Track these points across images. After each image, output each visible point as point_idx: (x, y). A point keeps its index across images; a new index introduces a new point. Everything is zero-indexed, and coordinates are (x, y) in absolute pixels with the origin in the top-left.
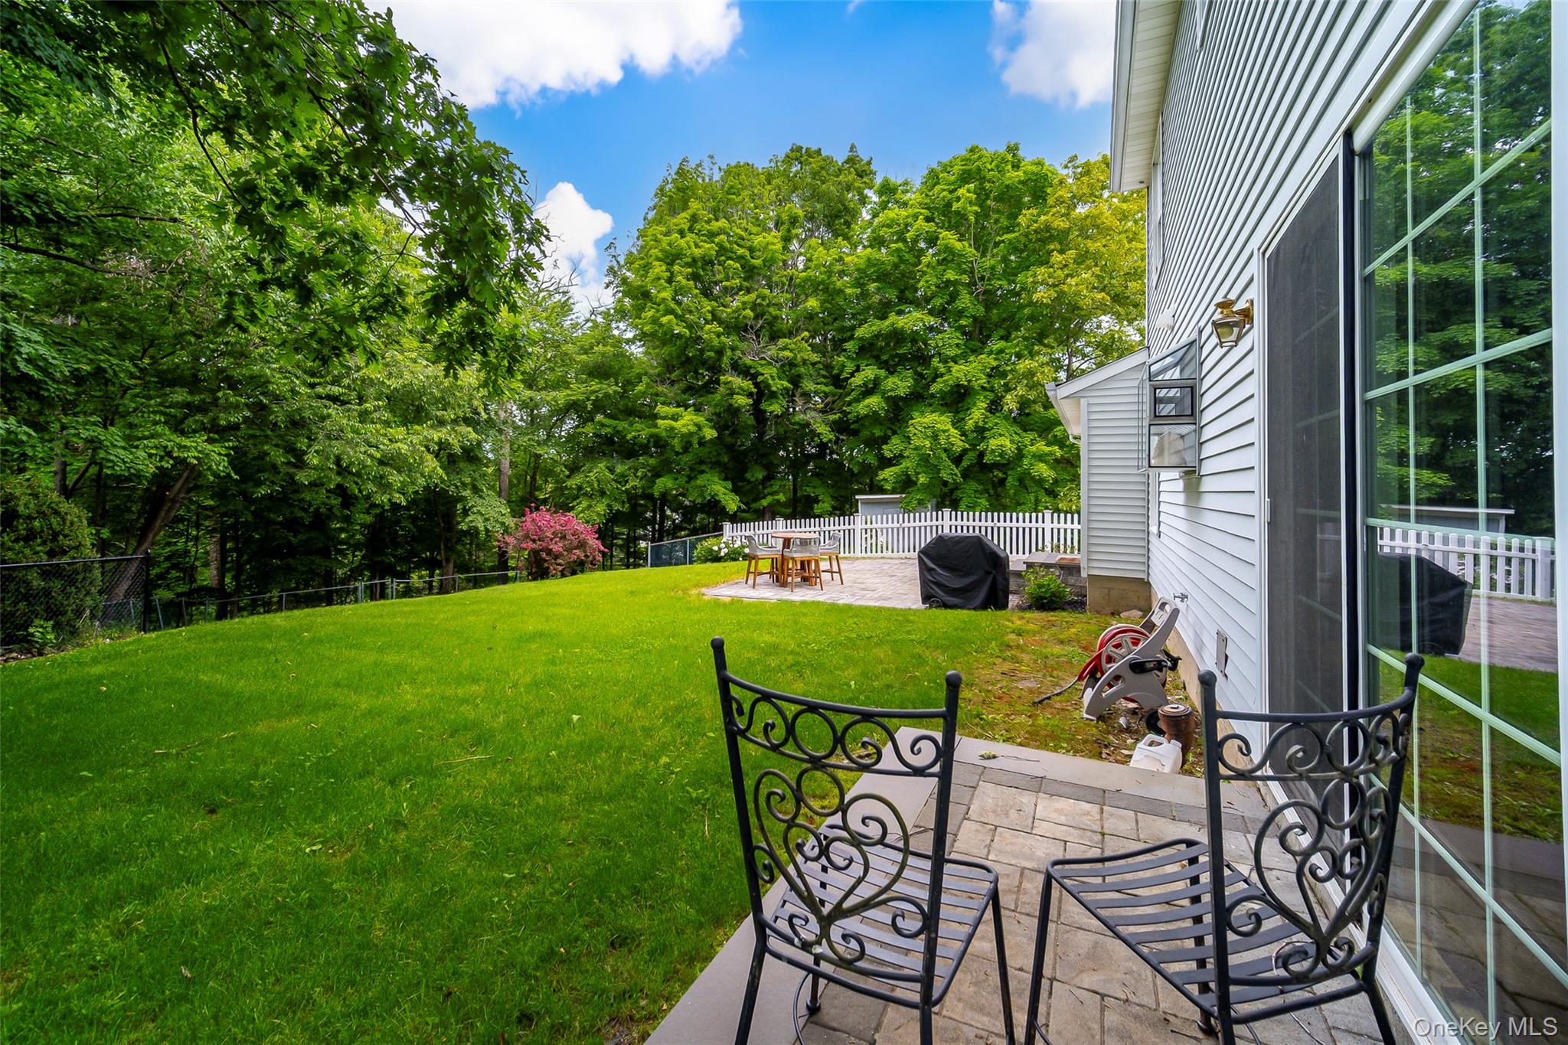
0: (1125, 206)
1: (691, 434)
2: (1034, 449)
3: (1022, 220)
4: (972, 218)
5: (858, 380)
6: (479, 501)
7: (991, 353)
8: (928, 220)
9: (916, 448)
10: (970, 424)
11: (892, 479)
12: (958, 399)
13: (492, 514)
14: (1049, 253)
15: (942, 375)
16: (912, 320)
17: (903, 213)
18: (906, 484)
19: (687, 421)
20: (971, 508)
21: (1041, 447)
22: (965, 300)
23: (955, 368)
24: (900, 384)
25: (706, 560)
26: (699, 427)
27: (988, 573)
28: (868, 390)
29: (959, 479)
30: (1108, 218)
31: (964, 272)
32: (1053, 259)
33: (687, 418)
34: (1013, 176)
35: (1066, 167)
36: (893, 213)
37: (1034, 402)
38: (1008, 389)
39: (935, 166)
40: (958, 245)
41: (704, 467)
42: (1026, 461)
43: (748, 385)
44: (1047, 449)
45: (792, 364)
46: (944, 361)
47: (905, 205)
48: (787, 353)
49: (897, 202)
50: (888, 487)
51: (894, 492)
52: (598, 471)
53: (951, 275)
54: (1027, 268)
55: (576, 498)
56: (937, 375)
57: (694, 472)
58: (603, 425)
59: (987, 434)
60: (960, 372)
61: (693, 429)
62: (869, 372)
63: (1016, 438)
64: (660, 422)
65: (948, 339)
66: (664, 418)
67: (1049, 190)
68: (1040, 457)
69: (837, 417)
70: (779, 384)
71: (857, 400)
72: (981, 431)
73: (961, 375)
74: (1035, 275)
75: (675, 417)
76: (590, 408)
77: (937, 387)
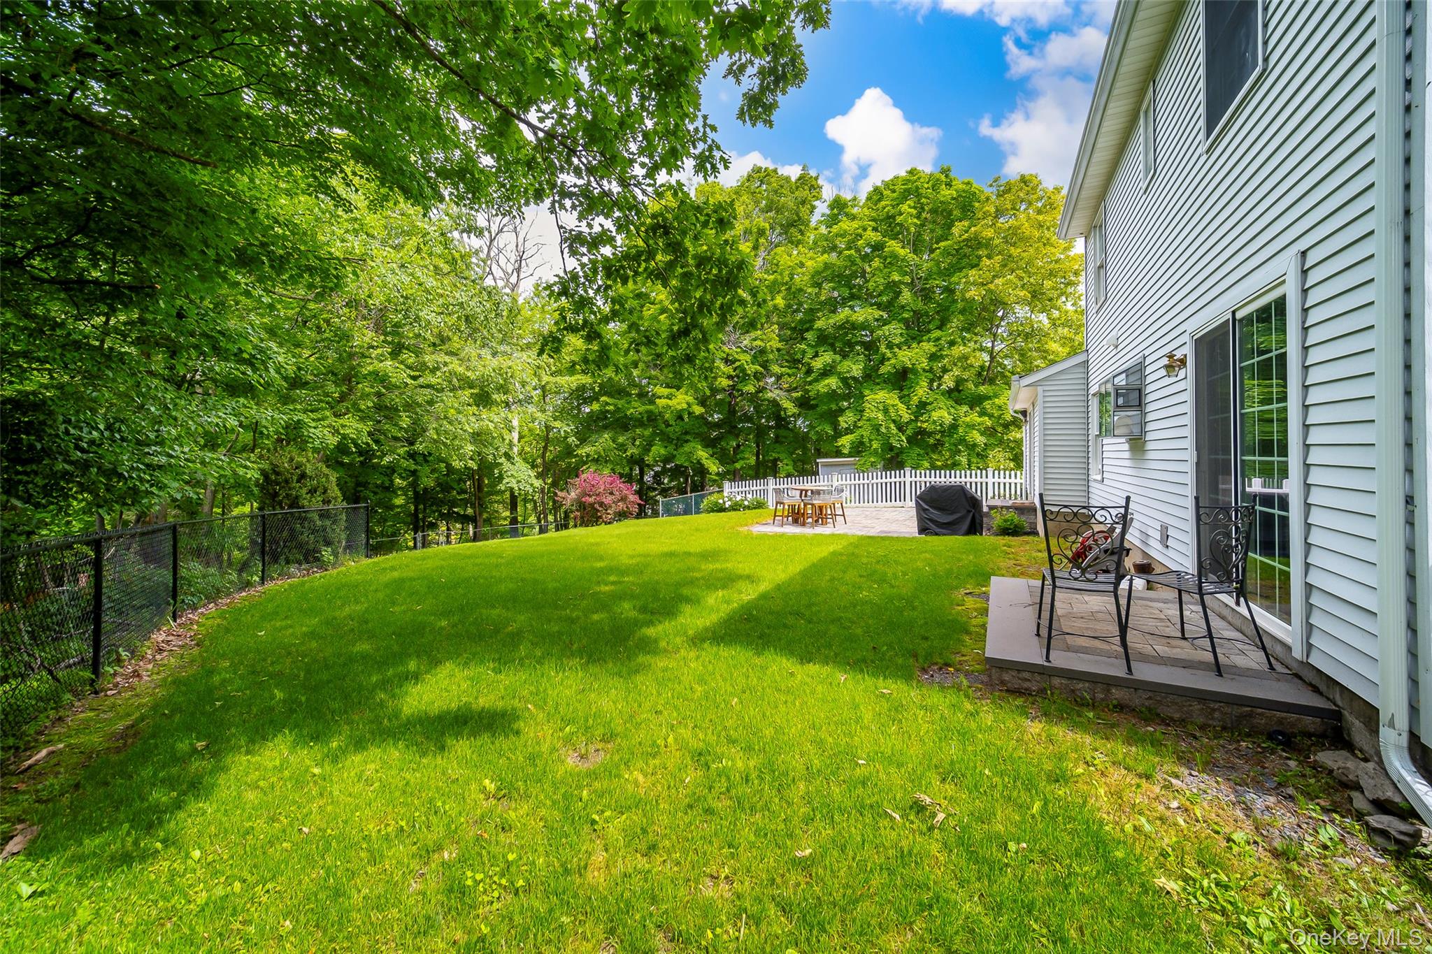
0: (1041, 218)
1: (683, 410)
2: (968, 419)
3: (956, 230)
4: (913, 229)
5: (818, 364)
6: (512, 467)
7: (929, 340)
8: (875, 229)
9: (869, 420)
10: (915, 400)
11: (848, 445)
12: (901, 379)
13: (522, 476)
14: (980, 257)
15: (889, 359)
16: (862, 313)
17: (855, 224)
18: (859, 449)
19: (681, 400)
21: (974, 417)
22: (906, 296)
23: (900, 353)
24: (855, 368)
25: (713, 511)
26: (689, 405)
27: (969, 511)
28: (826, 372)
29: (905, 444)
30: (1027, 229)
31: (906, 274)
32: (982, 264)
33: (680, 397)
34: (946, 193)
35: (991, 186)
36: (845, 225)
37: (967, 381)
38: (945, 370)
39: (879, 184)
40: (902, 252)
41: (688, 437)
42: (961, 430)
43: (728, 369)
44: (979, 420)
45: (762, 351)
46: (890, 346)
47: (853, 218)
48: (758, 343)
49: (847, 215)
50: (846, 451)
51: (850, 455)
52: (604, 441)
53: (896, 277)
54: (960, 270)
55: (585, 463)
56: (883, 360)
57: (680, 442)
58: (607, 404)
59: (929, 407)
60: (905, 357)
61: (685, 406)
62: (827, 357)
63: (952, 410)
64: (658, 401)
65: (894, 330)
66: (660, 397)
67: (977, 205)
68: (972, 426)
69: (799, 394)
70: (752, 368)
71: (816, 380)
72: (923, 405)
73: (906, 360)
74: (966, 276)
75: (669, 397)
76: (597, 389)
77: (884, 369)
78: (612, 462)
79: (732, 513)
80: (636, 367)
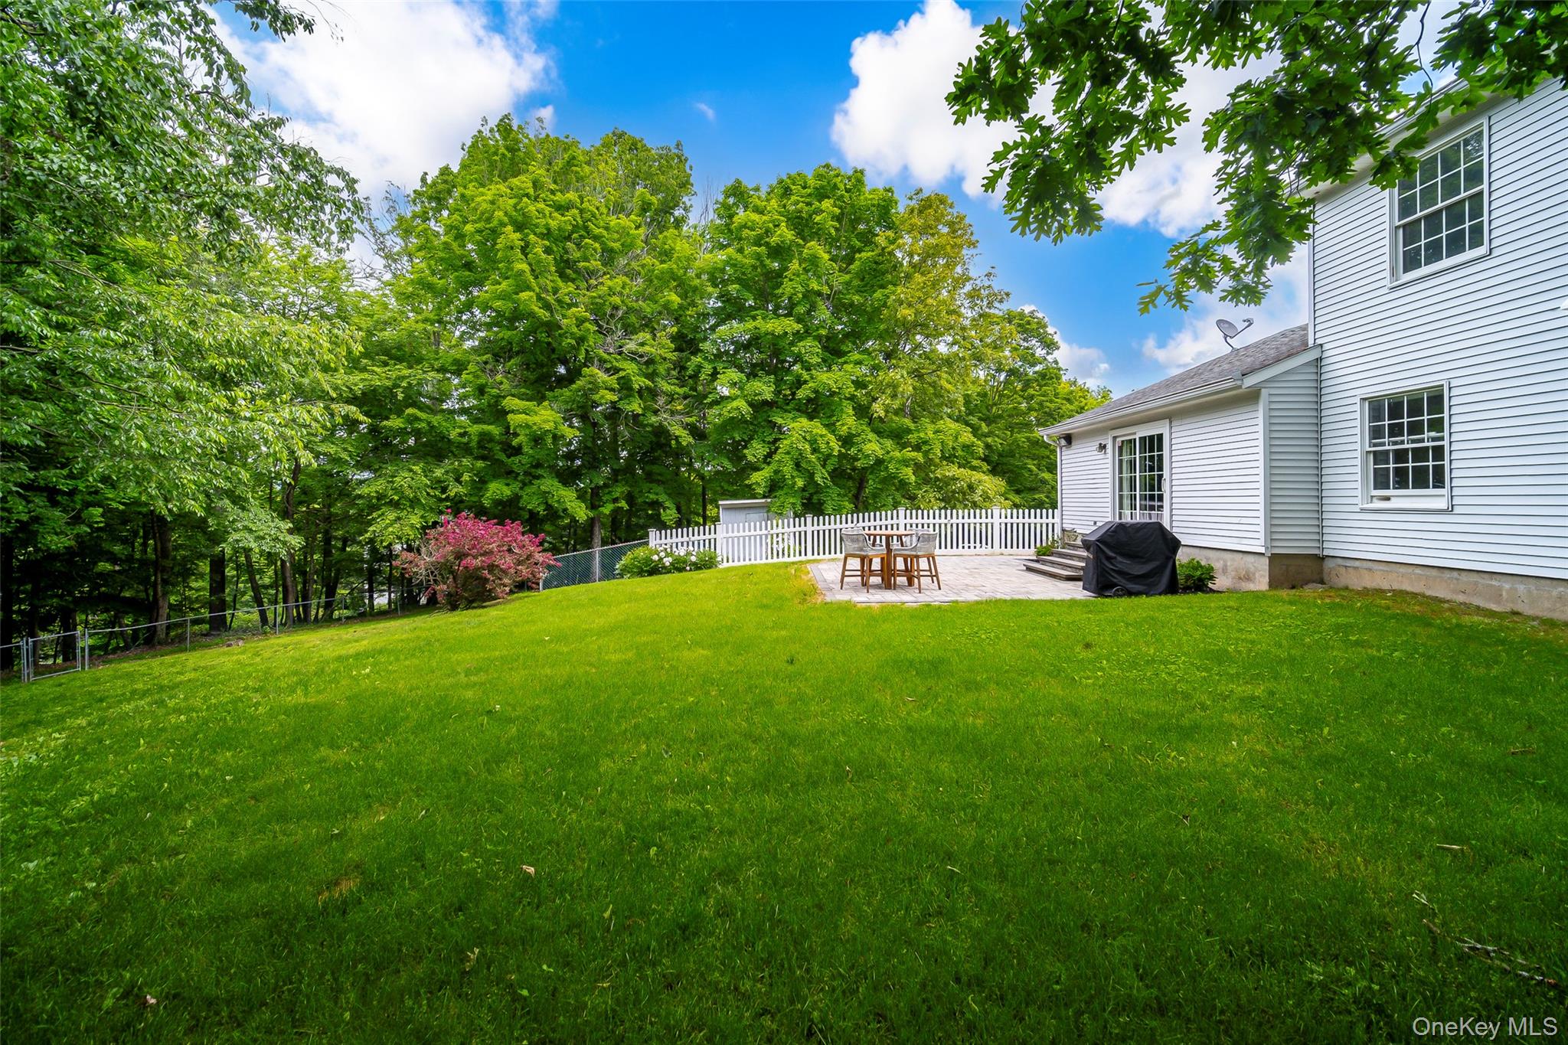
1: (545, 432)
2: (898, 454)
4: (833, 232)
7: (850, 363)
9: (787, 453)
10: (843, 430)
11: (761, 484)
12: (826, 404)
13: (262, 528)
15: (806, 382)
17: (763, 217)
18: (774, 486)
19: (547, 416)
20: (838, 510)
21: (905, 452)
23: (820, 375)
24: (763, 389)
26: (554, 424)
29: (829, 483)
33: (542, 413)
35: (911, 199)
36: (754, 216)
40: (823, 256)
41: (540, 472)
42: (893, 466)
43: (612, 381)
45: (652, 360)
46: (806, 367)
48: (647, 349)
49: (747, 206)
50: (759, 491)
51: (764, 497)
53: (815, 285)
55: (373, 508)
56: (799, 383)
57: (531, 475)
59: (858, 440)
60: (827, 379)
61: (549, 426)
62: (732, 375)
63: (879, 444)
64: (508, 416)
65: (810, 348)
66: (513, 411)
68: (905, 462)
69: (693, 419)
70: (640, 382)
71: (717, 403)
73: (831, 382)
75: (525, 412)
76: (400, 396)
77: (801, 394)
78: (423, 507)
79: (677, 575)
80: (458, 373)
